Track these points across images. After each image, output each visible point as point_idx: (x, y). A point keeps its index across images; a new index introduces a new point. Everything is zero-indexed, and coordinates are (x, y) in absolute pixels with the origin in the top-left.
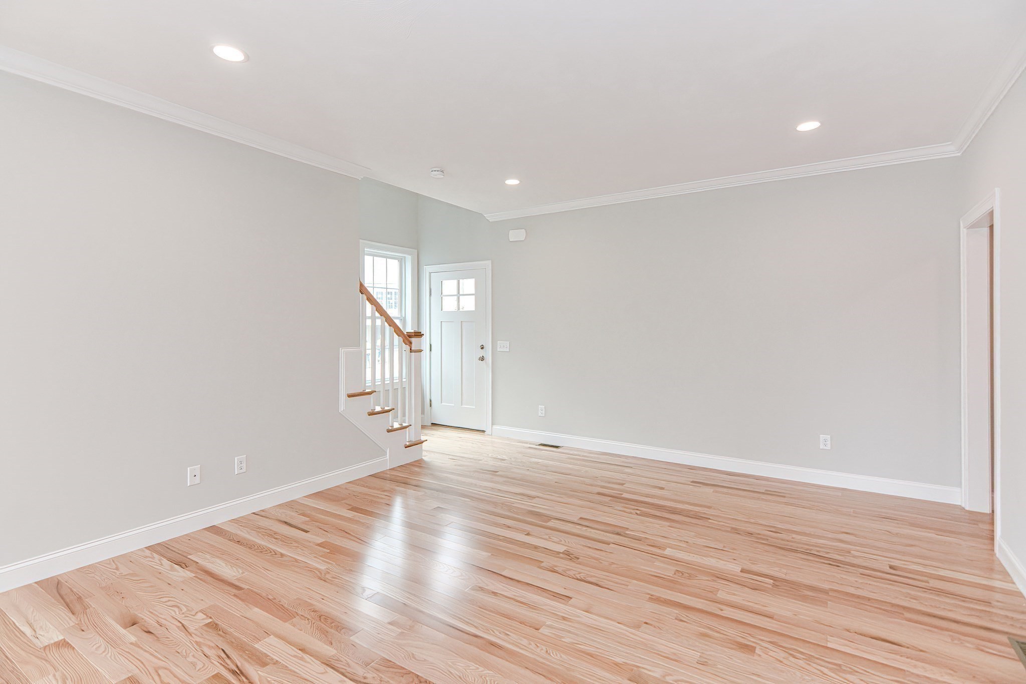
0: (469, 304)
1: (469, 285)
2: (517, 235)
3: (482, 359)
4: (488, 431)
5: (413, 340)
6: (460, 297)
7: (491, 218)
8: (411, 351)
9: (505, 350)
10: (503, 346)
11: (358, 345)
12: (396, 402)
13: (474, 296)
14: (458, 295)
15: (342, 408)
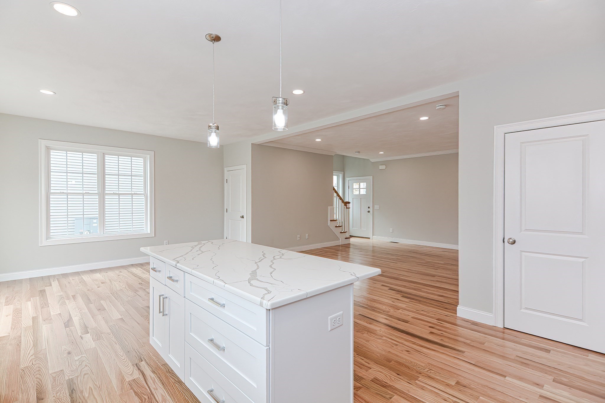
0: (363, 192)
1: (363, 185)
2: (382, 167)
3: (369, 212)
4: (371, 238)
5: (347, 204)
6: (361, 189)
7: (372, 160)
8: (347, 208)
9: (378, 209)
10: (377, 207)
11: (332, 206)
12: (342, 224)
13: (365, 189)
14: (360, 188)
15: (329, 224)
